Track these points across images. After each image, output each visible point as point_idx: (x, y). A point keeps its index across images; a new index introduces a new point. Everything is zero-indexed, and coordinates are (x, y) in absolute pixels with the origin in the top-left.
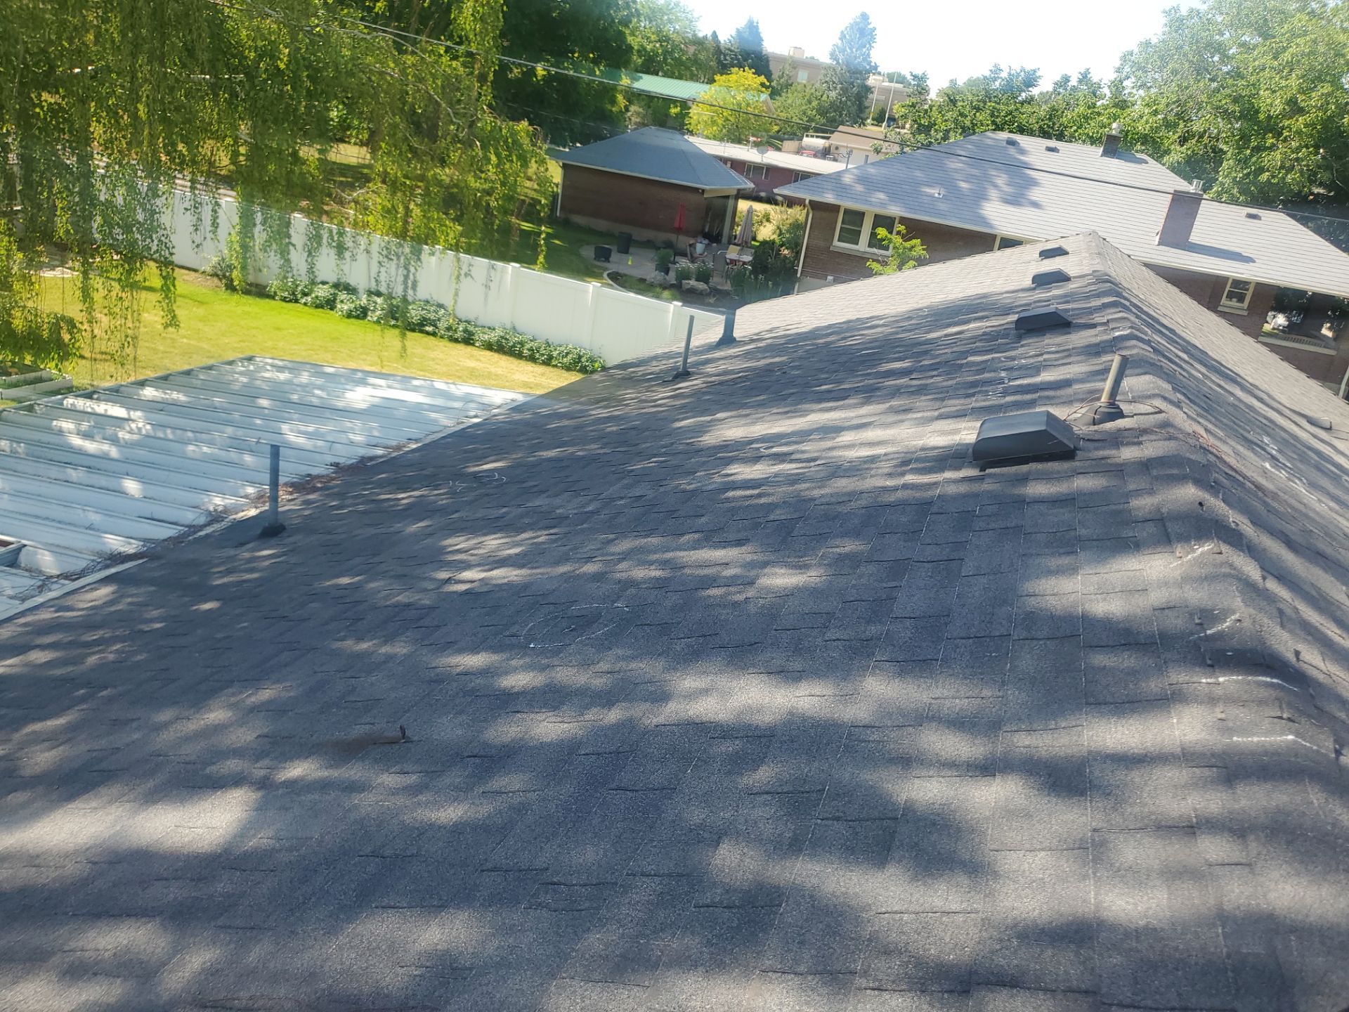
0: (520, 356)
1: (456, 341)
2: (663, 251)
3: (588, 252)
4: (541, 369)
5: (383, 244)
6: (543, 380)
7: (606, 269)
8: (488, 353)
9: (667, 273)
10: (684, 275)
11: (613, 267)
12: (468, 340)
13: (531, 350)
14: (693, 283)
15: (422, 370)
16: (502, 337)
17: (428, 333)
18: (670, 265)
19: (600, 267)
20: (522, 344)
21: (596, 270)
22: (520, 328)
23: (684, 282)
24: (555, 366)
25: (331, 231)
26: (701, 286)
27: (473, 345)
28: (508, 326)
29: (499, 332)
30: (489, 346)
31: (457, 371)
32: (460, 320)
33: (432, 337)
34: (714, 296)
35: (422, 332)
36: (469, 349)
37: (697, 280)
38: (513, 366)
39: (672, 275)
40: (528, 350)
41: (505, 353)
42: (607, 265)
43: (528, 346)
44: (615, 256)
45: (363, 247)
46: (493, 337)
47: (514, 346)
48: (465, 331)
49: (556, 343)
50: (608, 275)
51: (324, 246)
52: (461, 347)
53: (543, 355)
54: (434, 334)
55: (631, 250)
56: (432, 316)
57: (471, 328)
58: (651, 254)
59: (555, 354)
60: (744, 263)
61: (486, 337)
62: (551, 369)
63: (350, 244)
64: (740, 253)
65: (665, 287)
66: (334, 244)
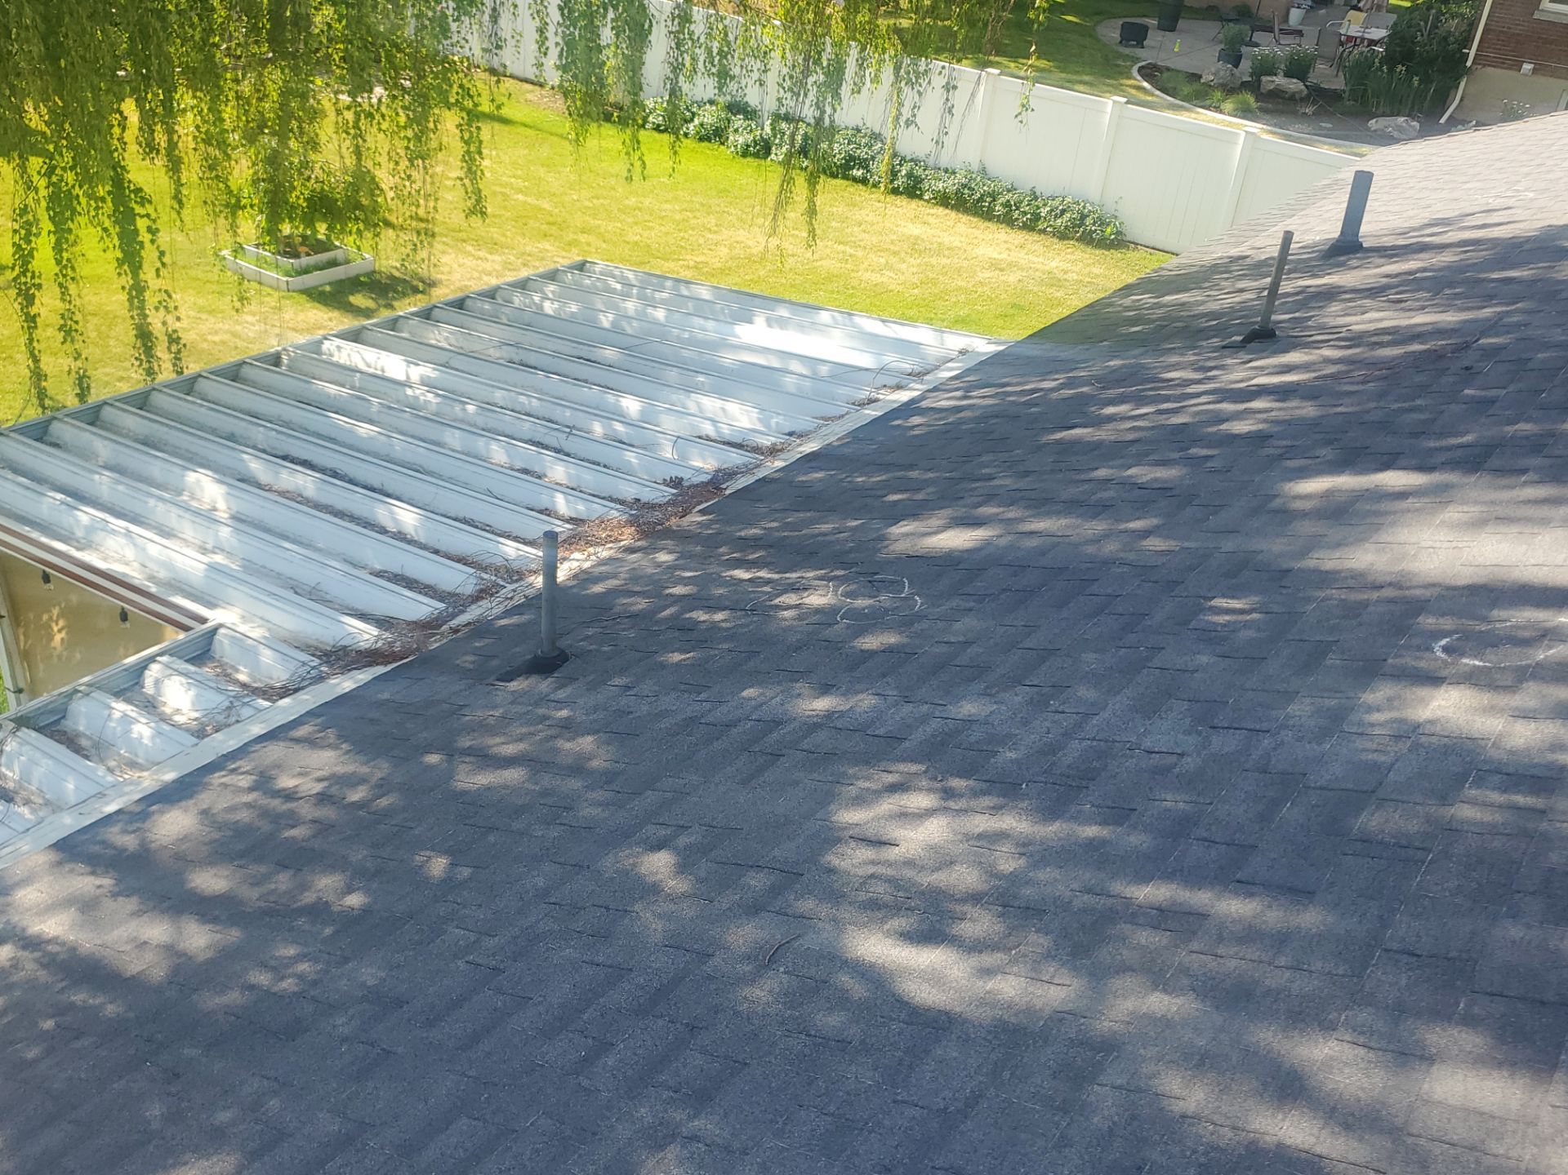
0: (988, 215)
1: (895, 191)
2: (1233, 28)
3: (1111, 32)
4: (1018, 237)
5: (785, 71)
6: (1021, 257)
7: (1137, 60)
8: (941, 211)
9: (1236, 66)
10: (1265, 68)
11: (1147, 56)
12: (913, 190)
13: (1007, 205)
14: (1280, 80)
15: (840, 243)
16: (964, 186)
17: (855, 180)
18: (1244, 49)
19: (1126, 57)
20: (994, 197)
21: (1120, 62)
22: (993, 170)
23: (1264, 79)
24: (1044, 231)
25: (709, 51)
26: (1294, 85)
27: (920, 197)
28: (975, 167)
29: (960, 178)
30: (943, 200)
31: (892, 242)
32: (903, 159)
33: (861, 186)
34: (1314, 102)
35: (846, 177)
36: (914, 203)
37: (1288, 75)
38: (977, 232)
39: (1246, 65)
40: (1002, 204)
41: (967, 211)
42: (1139, 52)
43: (1002, 200)
44: (1154, 38)
45: (755, 75)
46: (949, 185)
47: (981, 199)
48: (910, 175)
49: (1047, 194)
50: (1140, 70)
51: (699, 74)
52: (902, 201)
53: (1025, 213)
54: (864, 181)
55: (1181, 24)
56: (862, 153)
57: (919, 172)
58: (1212, 28)
59: (1044, 212)
60: (1372, 42)
61: (941, 185)
62: (1036, 237)
63: (736, 71)
64: (1366, 25)
65: (1229, 90)
66: (714, 70)
